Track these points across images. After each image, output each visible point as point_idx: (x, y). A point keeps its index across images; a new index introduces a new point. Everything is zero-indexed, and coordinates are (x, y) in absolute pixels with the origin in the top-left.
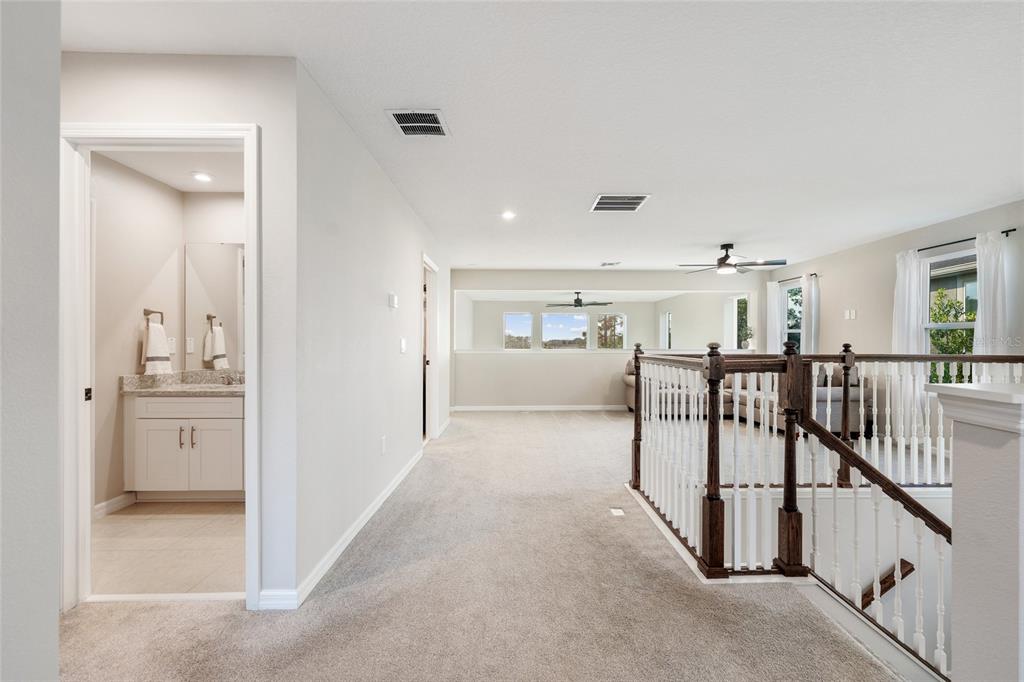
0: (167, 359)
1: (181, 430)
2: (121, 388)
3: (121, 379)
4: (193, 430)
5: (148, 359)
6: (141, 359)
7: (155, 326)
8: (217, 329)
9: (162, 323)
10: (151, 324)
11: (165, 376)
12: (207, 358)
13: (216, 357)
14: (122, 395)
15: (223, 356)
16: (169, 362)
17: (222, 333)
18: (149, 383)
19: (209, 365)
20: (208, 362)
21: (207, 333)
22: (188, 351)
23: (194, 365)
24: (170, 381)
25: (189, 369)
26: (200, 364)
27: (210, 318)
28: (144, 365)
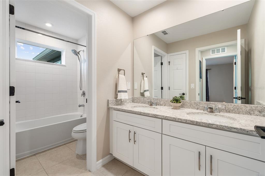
0: (126, 92)
1: (130, 132)
2: (108, 105)
3: (108, 101)
4: (135, 133)
5: (119, 92)
6: (117, 92)
7: (121, 76)
8: (145, 78)
9: (124, 75)
10: (120, 75)
11: (126, 100)
12: (142, 91)
13: (145, 91)
14: (109, 109)
15: (148, 90)
16: (127, 93)
17: (147, 80)
18: (120, 103)
19: (142, 94)
20: (142, 93)
21: (142, 80)
22: (135, 88)
23: (137, 95)
24: (128, 101)
25: (135, 96)
26: (139, 94)
27: (143, 74)
28: (117, 94)
